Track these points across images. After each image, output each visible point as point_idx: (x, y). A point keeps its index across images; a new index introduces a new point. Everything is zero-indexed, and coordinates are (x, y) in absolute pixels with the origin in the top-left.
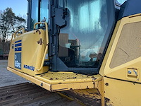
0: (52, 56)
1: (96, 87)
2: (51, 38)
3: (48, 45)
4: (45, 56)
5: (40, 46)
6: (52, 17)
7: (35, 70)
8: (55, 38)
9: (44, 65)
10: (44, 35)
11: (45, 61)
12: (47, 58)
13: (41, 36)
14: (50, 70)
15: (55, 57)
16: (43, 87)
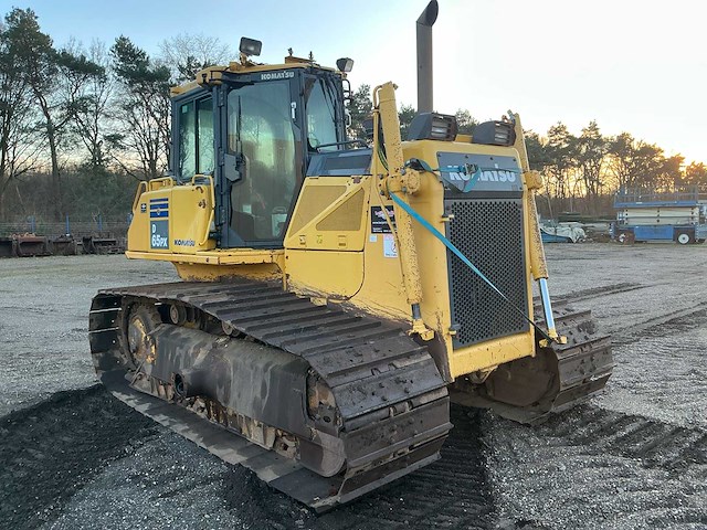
0: (221, 225)
1: (274, 261)
2: (219, 198)
3: (215, 209)
4: (211, 225)
5: (202, 211)
6: (220, 167)
7: (197, 244)
8: (225, 198)
9: (209, 238)
10: (207, 193)
11: (211, 232)
12: (213, 229)
13: (204, 196)
14: (218, 246)
15: (225, 227)
16: (210, 262)
